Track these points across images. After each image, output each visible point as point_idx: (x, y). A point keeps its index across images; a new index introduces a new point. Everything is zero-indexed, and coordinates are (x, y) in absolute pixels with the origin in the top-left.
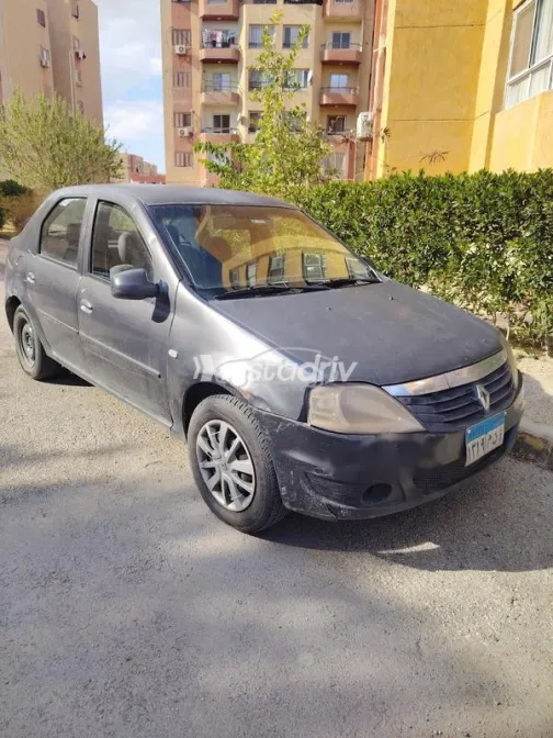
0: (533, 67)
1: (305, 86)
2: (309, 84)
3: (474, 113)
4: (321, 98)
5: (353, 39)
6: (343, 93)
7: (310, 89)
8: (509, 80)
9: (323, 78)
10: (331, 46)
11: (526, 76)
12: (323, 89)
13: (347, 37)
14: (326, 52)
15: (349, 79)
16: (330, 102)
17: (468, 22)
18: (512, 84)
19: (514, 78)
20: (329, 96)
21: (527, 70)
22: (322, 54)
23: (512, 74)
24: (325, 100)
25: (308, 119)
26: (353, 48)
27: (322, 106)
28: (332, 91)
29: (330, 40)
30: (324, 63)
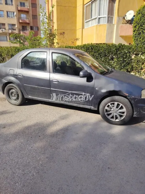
0: (92, 19)
1: (14, 17)
2: (15, 16)
3: (76, 29)
4: (19, 21)
5: (26, 4)
6: (25, 19)
7: (15, 17)
8: (85, 21)
9: (19, 15)
10: (20, 6)
11: (90, 21)
12: (19, 18)
13: (24, 4)
14: (19, 7)
15: (26, 15)
16: (22, 22)
17: (73, 6)
18: (86, 22)
19: (86, 21)
20: (21, 20)
21: (90, 19)
22: (18, 8)
23: (86, 20)
24: (21, 21)
25: (16, 26)
26: (26, 7)
27: (20, 23)
28: (22, 19)
29: (19, 4)
30: (19, 11)
